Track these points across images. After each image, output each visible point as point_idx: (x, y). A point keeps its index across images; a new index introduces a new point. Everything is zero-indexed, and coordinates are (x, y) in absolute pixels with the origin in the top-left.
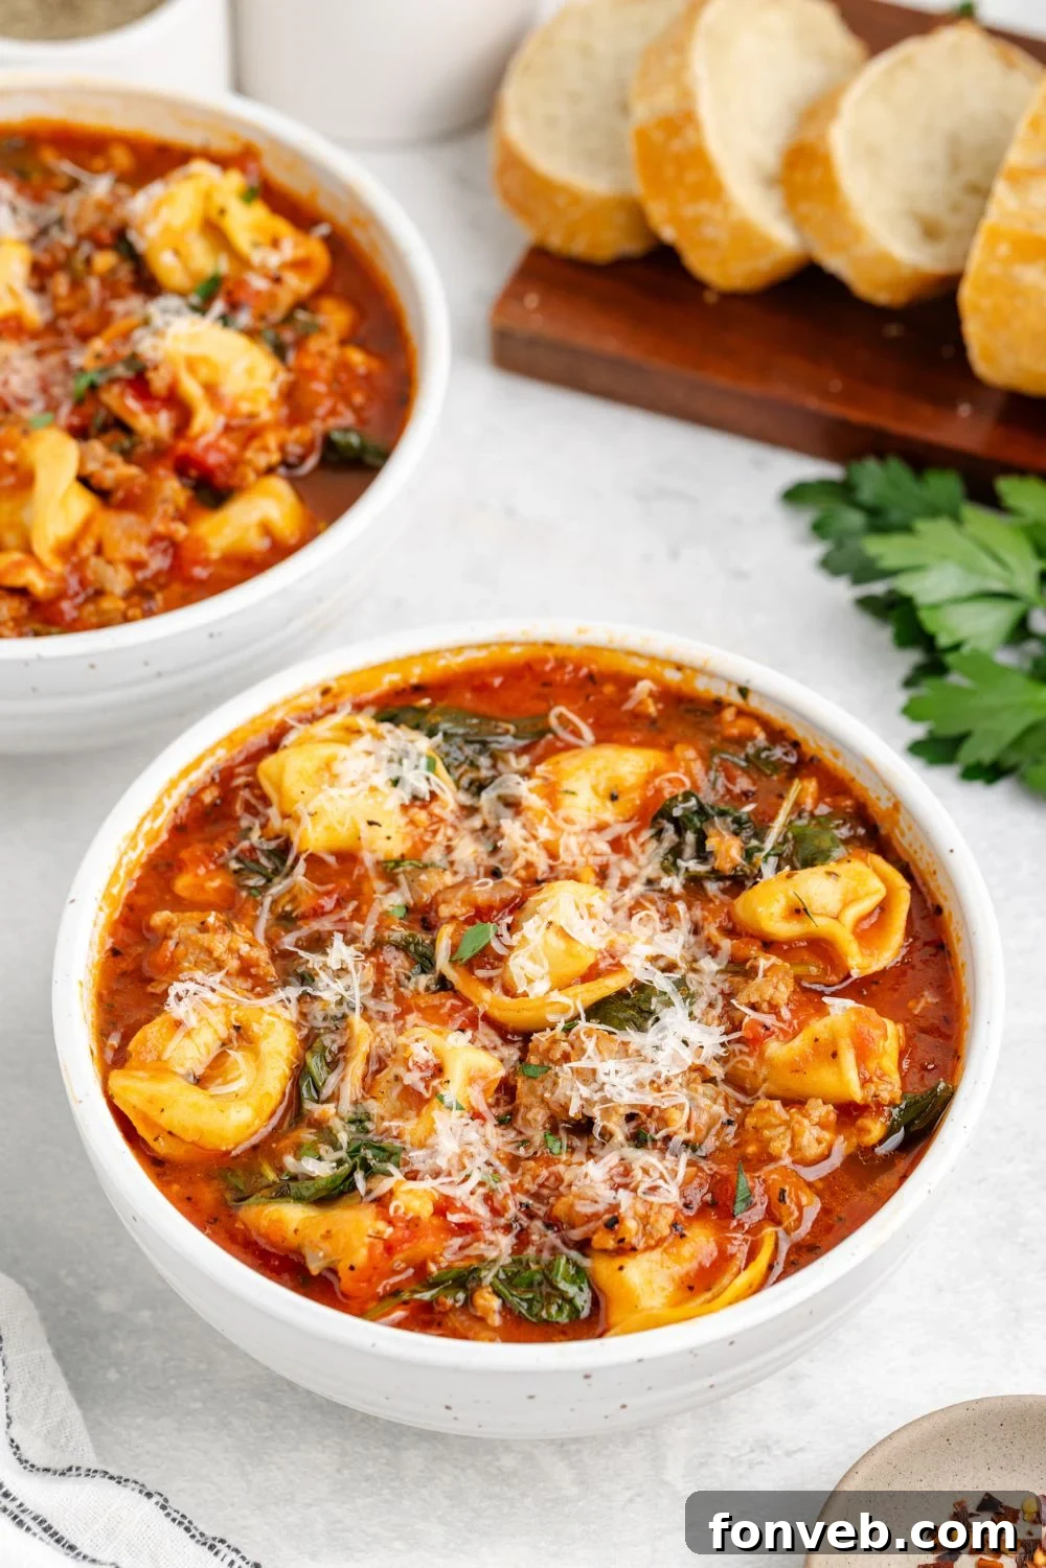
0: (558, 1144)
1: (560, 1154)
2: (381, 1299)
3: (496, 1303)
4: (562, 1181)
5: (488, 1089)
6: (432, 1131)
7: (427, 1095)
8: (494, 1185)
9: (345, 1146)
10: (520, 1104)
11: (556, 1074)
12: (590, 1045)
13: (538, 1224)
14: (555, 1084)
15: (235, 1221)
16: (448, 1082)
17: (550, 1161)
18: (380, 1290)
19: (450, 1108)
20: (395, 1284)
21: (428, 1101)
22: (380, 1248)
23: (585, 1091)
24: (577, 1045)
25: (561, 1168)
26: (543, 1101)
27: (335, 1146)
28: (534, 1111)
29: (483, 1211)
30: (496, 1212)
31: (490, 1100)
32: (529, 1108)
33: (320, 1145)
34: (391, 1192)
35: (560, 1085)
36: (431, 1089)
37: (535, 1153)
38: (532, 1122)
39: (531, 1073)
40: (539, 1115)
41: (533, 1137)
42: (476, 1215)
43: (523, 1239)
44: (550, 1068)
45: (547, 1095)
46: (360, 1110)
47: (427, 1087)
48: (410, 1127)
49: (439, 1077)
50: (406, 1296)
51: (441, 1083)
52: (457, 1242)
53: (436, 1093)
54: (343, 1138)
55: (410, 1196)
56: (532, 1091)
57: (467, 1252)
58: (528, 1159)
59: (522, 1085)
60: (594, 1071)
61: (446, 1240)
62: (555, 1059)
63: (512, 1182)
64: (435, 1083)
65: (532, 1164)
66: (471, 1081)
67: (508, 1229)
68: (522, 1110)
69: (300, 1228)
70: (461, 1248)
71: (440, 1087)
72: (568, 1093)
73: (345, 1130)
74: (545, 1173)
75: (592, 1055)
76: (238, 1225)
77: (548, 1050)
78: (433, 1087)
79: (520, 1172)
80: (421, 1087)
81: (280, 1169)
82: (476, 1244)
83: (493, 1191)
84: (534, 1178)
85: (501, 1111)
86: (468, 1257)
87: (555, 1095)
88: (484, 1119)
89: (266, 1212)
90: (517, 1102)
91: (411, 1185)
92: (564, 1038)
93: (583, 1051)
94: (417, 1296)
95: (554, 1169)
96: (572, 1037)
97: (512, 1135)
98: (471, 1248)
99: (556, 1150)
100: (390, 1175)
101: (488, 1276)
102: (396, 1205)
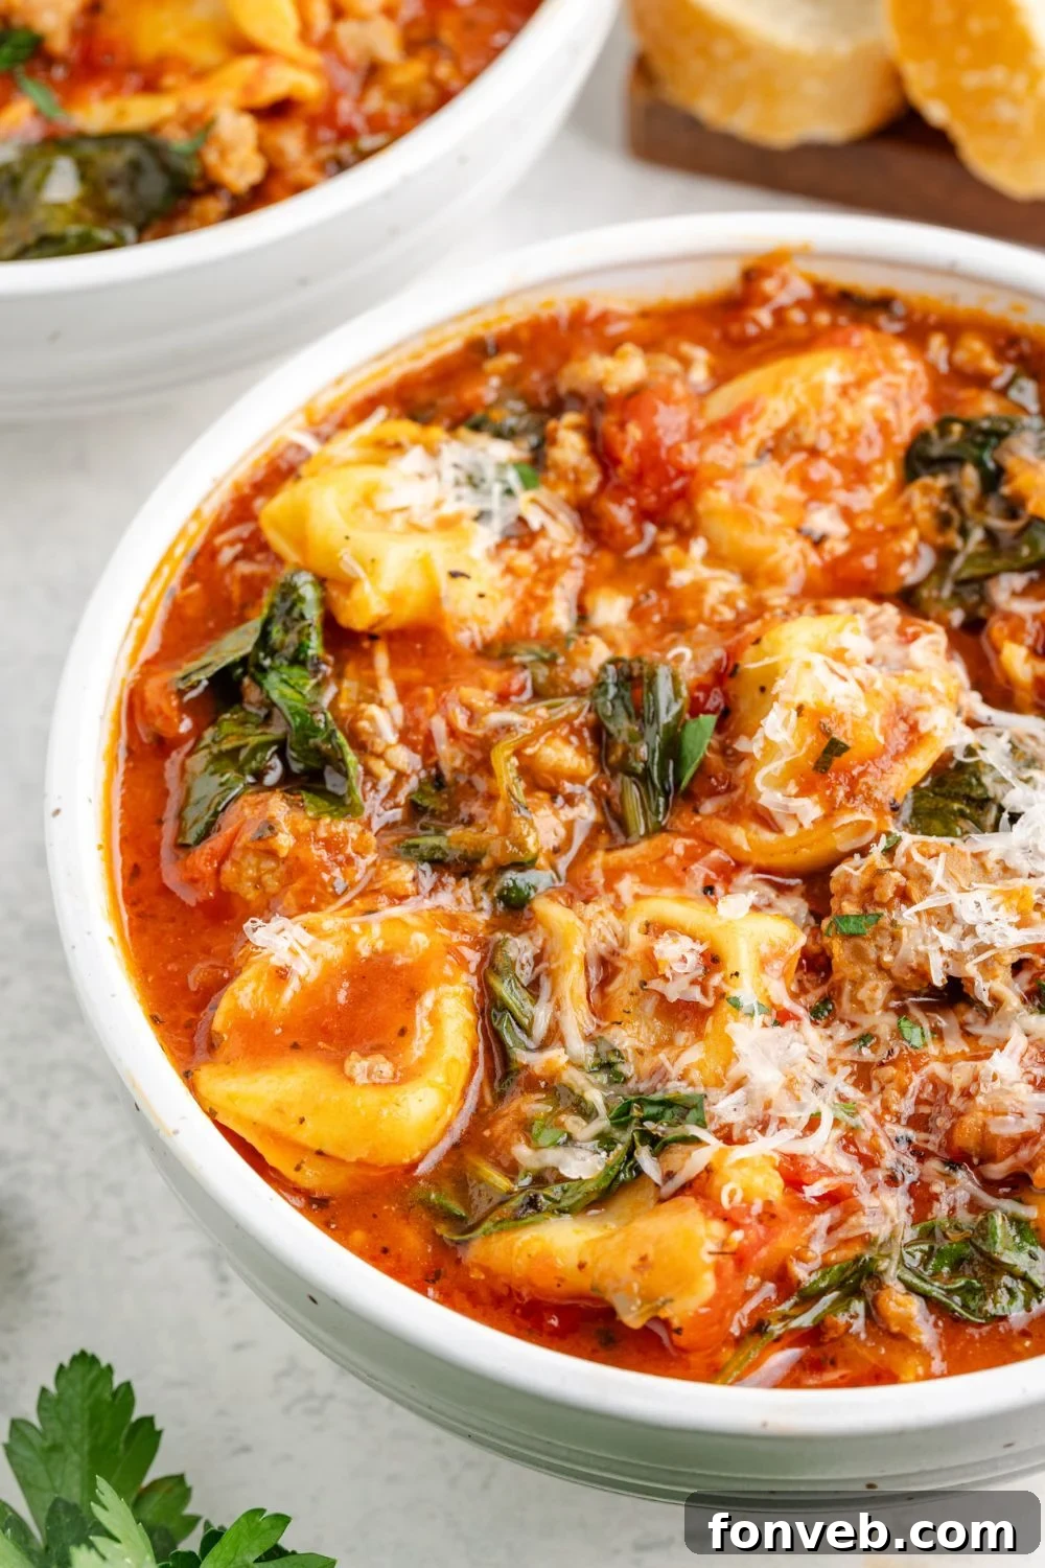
0: (917, 1030)
1: (925, 1045)
2: (738, 1342)
3: (915, 1306)
4: (949, 1088)
5: (788, 971)
6: (730, 1057)
7: (708, 1003)
8: (853, 1122)
9: (602, 1110)
10: (842, 980)
11: (893, 923)
12: (937, 870)
13: (934, 1165)
14: (895, 937)
15: (468, 1269)
16: (737, 974)
17: (916, 1060)
18: (735, 1330)
19: (752, 1015)
20: (753, 1312)
21: (710, 1011)
22: (730, 1264)
23: (948, 941)
24: (911, 869)
25: (939, 1069)
26: (881, 968)
27: (586, 1113)
28: (869, 985)
29: (845, 1164)
30: (868, 1162)
31: (794, 987)
32: (857, 983)
33: (563, 1118)
34: (708, 1170)
35: (905, 939)
36: (711, 993)
37: (890, 1053)
38: (867, 1003)
39: (851, 928)
40: (876, 991)
41: (875, 1027)
42: (842, 1173)
43: (922, 1199)
44: (880, 915)
45: (887, 958)
46: (603, 1048)
47: (704, 992)
48: (692, 1057)
49: (719, 971)
50: (777, 1328)
51: (724, 979)
52: (824, 1220)
53: (721, 995)
54: (595, 1097)
55: (745, 1170)
56: (859, 955)
57: (841, 1234)
58: (882, 1064)
59: (839, 950)
60: (950, 908)
61: (806, 1225)
62: (886, 900)
63: (872, 1108)
64: (716, 980)
65: (891, 1071)
66: (763, 963)
67: (892, 1181)
68: (848, 987)
69: (588, 1259)
70: (830, 1230)
71: (725, 988)
72: (921, 948)
73: (593, 1085)
74: (917, 1080)
75: (944, 885)
76: (476, 1275)
77: (869, 889)
78: (716, 988)
79: (875, 1087)
80: (696, 994)
81: (512, 1170)
82: (853, 1220)
83: (854, 1129)
84: (903, 1092)
85: (813, 998)
86: (846, 1242)
87: (901, 953)
88: (798, 1018)
89: (519, 1243)
90: (836, 977)
91: (739, 1152)
92: (889, 866)
93: (926, 879)
94: (794, 1324)
95: (926, 1070)
96: (900, 859)
97: (842, 1033)
98: (845, 1226)
99: (917, 1041)
100: (696, 1141)
101: (890, 1269)
102: (729, 1192)
